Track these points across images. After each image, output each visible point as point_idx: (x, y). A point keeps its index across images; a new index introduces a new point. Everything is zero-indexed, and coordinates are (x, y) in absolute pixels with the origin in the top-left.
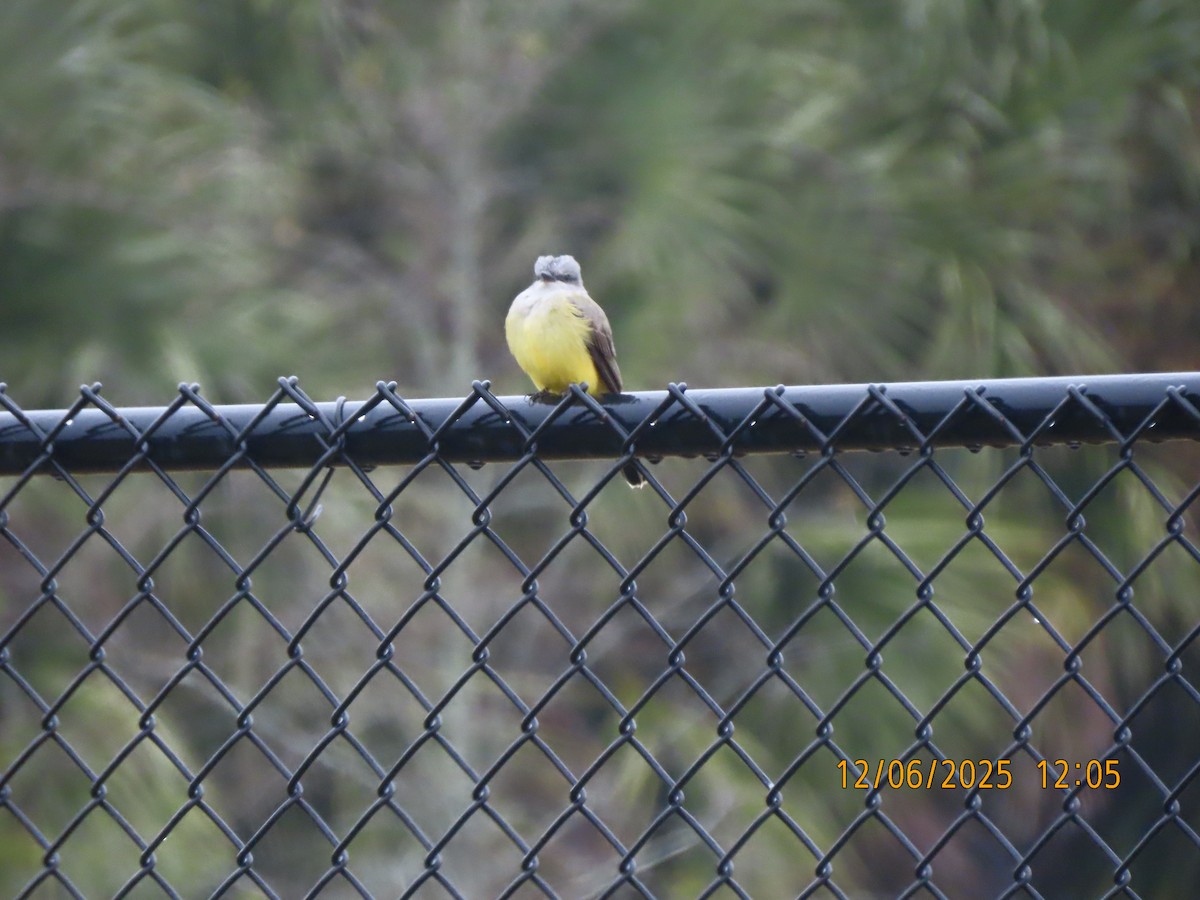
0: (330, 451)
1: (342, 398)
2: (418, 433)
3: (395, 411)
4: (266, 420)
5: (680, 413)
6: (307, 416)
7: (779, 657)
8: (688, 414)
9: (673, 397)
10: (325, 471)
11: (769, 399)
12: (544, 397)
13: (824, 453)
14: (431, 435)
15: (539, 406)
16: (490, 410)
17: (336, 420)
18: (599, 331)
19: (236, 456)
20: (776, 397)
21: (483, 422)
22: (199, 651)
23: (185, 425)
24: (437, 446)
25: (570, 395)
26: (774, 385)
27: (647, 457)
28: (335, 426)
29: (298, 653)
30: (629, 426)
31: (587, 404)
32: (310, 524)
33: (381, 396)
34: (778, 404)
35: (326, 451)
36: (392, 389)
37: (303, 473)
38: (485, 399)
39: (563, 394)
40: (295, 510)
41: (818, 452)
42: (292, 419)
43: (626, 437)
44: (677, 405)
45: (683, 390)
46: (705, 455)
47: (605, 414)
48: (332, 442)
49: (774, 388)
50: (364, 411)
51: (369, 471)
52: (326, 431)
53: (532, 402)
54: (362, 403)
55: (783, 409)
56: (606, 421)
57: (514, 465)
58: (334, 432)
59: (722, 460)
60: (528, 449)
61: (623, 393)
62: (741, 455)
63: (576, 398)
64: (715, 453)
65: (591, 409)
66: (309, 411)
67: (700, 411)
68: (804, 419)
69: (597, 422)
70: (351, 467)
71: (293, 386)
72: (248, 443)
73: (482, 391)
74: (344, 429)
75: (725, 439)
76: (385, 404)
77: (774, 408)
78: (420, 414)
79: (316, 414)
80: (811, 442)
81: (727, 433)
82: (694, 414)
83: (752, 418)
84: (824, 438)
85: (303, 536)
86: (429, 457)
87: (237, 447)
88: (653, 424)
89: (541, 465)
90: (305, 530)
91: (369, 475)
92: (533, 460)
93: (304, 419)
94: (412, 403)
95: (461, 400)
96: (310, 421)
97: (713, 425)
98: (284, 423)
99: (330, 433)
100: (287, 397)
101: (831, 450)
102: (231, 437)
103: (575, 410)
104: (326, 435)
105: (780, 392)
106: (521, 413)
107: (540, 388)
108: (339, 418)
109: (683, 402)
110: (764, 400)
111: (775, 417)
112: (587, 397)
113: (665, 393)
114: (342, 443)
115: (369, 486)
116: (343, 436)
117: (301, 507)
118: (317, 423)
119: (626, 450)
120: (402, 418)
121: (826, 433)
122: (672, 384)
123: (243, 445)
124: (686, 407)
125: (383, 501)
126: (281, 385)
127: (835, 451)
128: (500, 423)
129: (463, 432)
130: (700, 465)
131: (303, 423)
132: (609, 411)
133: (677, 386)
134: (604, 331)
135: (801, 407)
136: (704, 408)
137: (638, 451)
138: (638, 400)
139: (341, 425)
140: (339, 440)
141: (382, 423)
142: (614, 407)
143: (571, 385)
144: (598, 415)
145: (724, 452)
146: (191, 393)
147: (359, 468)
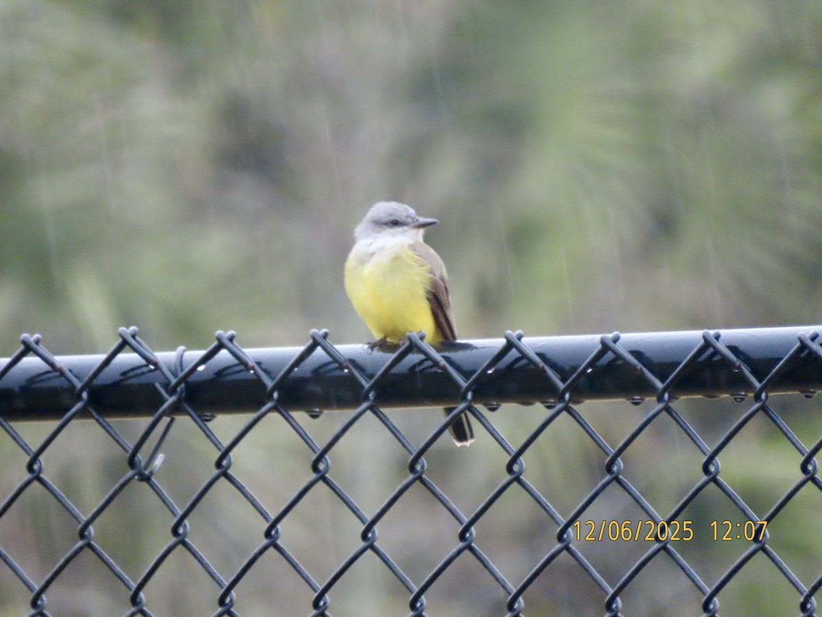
0: (171, 400)
1: (181, 348)
2: (259, 382)
3: (234, 361)
4: (107, 370)
5: (517, 360)
6: (146, 366)
7: (617, 602)
8: (524, 362)
9: (510, 345)
10: (166, 420)
11: (605, 347)
12: (383, 345)
13: (660, 399)
14: (269, 383)
15: (377, 353)
16: (328, 359)
17: (176, 371)
18: (437, 278)
19: (79, 405)
20: (611, 344)
21: (322, 371)
22: (42, 600)
23: (28, 376)
24: (276, 395)
25: (407, 343)
26: (611, 332)
27: (485, 405)
28: (175, 375)
29: (140, 602)
30: (466, 374)
31: (425, 353)
32: (151, 473)
33: (221, 346)
34: (614, 352)
35: (166, 400)
36: (231, 339)
37: (144, 422)
38: (324, 349)
39: (401, 343)
40: (136, 459)
41: (654, 399)
42: (133, 369)
43: (464, 384)
44: (514, 353)
45: (519, 338)
46: (543, 403)
47: (443, 362)
48: (172, 392)
49: (610, 336)
50: (204, 360)
51: (207, 420)
52: (166, 381)
53: (370, 351)
54: (202, 353)
55: (618, 356)
56: (444, 368)
57: (352, 413)
58: (174, 381)
59: (559, 406)
60: (366, 398)
61: (459, 341)
62: (578, 402)
63: (413, 347)
64: (552, 401)
65: (428, 357)
66: (149, 361)
67: (537, 359)
68: (640, 366)
69: (434, 369)
70: (192, 417)
71: (134, 336)
72: (89, 394)
73: (320, 340)
74: (184, 379)
75: (561, 386)
76: (224, 353)
77: (609, 356)
78: (259, 364)
79: (156, 364)
80: (646, 388)
81: (564, 380)
82: (531, 361)
83: (590, 365)
84: (659, 385)
85: (144, 484)
86: (269, 405)
87: (79, 398)
88: (490, 372)
89: (379, 413)
90: (147, 479)
91: (209, 424)
92: (371, 408)
93: (145, 369)
94: (251, 353)
95: (299, 349)
96: (151, 371)
97: (550, 372)
98: (124, 374)
99: (170, 383)
100: (127, 347)
101: (666, 396)
102: (73, 387)
103: (413, 358)
104: (166, 385)
105: (616, 340)
106: (360, 361)
107: (377, 337)
108: (179, 369)
109: (519, 350)
110: (600, 346)
111: (611, 363)
112: (426, 345)
113: (501, 342)
114: (181, 392)
115: (209, 435)
116: (183, 385)
117: (142, 457)
118: (158, 372)
119: (464, 398)
120: (241, 367)
121: (662, 380)
122: (509, 332)
123: (85, 395)
124: (524, 356)
125: (223, 450)
126: (121, 336)
127: (670, 398)
128: (338, 373)
129: (303, 381)
130: (538, 412)
131: (143, 373)
132: (446, 358)
133: (513, 334)
134: (442, 279)
135: (637, 354)
136: (540, 355)
137: (474, 399)
138: (476, 348)
139: (181, 375)
140: (179, 389)
141: (220, 373)
142: (452, 355)
143: (408, 334)
144: (436, 364)
145: (561, 398)
146: (34, 345)
147: (200, 417)
